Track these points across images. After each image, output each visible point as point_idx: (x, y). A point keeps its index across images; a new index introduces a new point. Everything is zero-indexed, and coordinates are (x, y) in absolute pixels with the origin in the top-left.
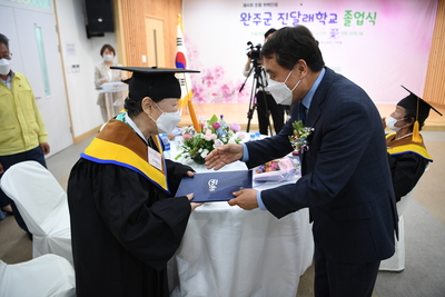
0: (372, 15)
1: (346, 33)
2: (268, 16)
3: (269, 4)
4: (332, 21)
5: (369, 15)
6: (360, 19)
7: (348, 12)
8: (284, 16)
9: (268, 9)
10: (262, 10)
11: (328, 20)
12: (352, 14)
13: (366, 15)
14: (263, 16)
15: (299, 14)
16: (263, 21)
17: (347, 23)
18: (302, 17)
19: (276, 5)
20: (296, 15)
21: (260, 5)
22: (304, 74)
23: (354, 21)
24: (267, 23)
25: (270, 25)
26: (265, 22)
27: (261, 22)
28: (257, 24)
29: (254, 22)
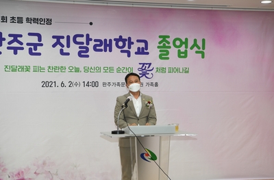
0: (200, 44)
1: (163, 70)
2: (35, 40)
3: (36, 21)
4: (140, 52)
5: (195, 44)
6: (183, 49)
7: (164, 38)
8: (64, 41)
9: (35, 28)
10: (23, 29)
11: (134, 49)
12: (171, 40)
13: (190, 43)
14: (26, 39)
15: (88, 39)
16: (27, 48)
17: (164, 55)
18: (92, 44)
19: (49, 22)
20: (83, 40)
21: (20, 20)
23: (173, 52)
24: (34, 51)
25: (39, 54)
26: (30, 49)
27: (22, 49)
28: (15, 53)
29: (8, 48)
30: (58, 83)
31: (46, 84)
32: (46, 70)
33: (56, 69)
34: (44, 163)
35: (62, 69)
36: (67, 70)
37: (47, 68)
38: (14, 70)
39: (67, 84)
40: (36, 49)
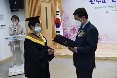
22: (84, 19)
24: (104, 2)
25: (106, 3)
26: (103, 1)
27: (100, 2)
28: (98, 3)
29: (96, 2)
30: (111, 11)
31: (107, 12)
32: (107, 7)
33: (110, 7)
34: (106, 34)
35: (113, 6)
36: (114, 7)
37: (108, 7)
38: (98, 8)
39: (114, 11)
40: (104, 1)
